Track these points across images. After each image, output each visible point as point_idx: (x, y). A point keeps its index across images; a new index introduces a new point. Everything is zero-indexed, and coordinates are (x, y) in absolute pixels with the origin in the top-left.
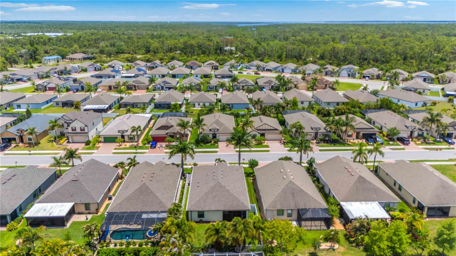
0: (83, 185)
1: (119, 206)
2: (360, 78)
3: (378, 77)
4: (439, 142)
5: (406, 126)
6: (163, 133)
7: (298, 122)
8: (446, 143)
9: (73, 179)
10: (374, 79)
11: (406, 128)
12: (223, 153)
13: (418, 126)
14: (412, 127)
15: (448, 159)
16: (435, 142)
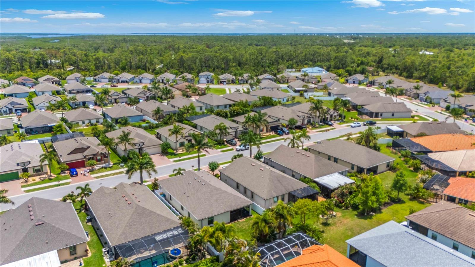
0: (54, 226)
1: (124, 236)
2: (218, 84)
3: (233, 82)
4: (322, 125)
5: (298, 116)
6: (78, 157)
7: (221, 124)
8: (327, 126)
9: (37, 224)
10: (230, 84)
11: (299, 118)
12: (162, 166)
13: (306, 115)
14: (302, 116)
15: (338, 136)
16: (320, 126)
